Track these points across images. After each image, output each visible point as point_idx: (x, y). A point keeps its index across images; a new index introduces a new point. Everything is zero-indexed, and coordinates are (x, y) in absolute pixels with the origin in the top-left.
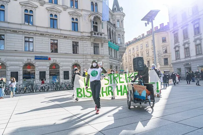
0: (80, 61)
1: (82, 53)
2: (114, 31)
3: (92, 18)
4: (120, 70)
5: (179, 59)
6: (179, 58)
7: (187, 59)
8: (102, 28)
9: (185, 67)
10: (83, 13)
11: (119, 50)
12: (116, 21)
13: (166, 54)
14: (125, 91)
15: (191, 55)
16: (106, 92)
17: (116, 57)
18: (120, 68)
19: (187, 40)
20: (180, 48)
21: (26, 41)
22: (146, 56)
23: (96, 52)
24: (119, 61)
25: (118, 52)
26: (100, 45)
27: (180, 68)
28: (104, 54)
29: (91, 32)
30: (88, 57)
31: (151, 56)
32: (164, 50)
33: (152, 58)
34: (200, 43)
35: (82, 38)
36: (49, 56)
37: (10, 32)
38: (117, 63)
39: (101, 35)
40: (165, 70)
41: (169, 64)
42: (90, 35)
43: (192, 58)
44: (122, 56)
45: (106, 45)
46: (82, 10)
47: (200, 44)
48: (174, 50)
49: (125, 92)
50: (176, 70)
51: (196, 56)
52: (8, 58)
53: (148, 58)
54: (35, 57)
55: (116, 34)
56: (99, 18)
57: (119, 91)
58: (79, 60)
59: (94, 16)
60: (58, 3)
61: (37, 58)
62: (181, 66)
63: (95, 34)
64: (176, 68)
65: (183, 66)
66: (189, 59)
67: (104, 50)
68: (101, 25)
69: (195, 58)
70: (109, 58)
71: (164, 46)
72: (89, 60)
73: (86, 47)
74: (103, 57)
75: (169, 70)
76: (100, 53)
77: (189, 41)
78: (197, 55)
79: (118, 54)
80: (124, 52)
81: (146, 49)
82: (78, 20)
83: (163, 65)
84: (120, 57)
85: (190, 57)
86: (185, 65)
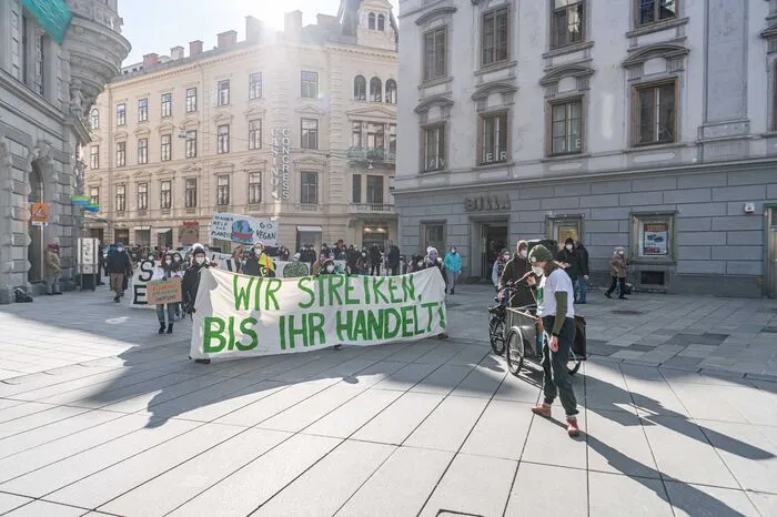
4: (64, 194)
6: (443, 165)
7: (485, 176)
9: (471, 218)
11: (69, 44)
13: (313, 151)
14: (360, 328)
15: (517, 156)
16: (303, 331)
18: (65, 184)
19: (502, 74)
22: (213, 148)
24: (61, 122)
27: (443, 222)
32: (305, 133)
34: (577, 93)
38: (48, 137)
40: (300, 229)
41: (320, 199)
43: (519, 173)
47: (577, 101)
49: (360, 332)
51: (542, 161)
53: (223, 159)
57: (344, 327)
62: (445, 209)
65: (459, 209)
66: (501, 174)
69: (537, 171)
71: (308, 116)
75: (319, 229)
77: (511, 78)
78: (553, 155)
79: (57, 70)
81: (214, 113)
83: (294, 205)
84: (72, 97)
85: (509, 163)
86: (476, 205)
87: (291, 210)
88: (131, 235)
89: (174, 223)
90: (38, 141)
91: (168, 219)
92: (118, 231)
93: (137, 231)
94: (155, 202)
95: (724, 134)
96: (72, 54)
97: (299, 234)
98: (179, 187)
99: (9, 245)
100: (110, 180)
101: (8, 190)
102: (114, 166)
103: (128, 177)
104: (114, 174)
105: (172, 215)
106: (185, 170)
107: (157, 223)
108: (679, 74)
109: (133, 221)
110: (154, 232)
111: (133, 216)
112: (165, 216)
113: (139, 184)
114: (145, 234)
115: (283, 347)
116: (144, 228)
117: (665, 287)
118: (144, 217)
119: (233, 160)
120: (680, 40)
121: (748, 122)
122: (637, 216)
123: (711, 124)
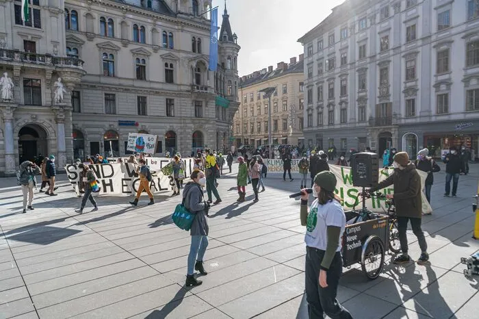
0: (176, 127)
1: (179, 115)
2: (223, 76)
3: (194, 64)
5: (311, 126)
7: (319, 128)
8: (208, 79)
10: (182, 55)
12: (226, 58)
17: (224, 119)
21: (106, 99)
23: (198, 114)
24: (227, 123)
25: (227, 109)
26: (204, 104)
28: (210, 116)
29: (192, 86)
30: (187, 121)
33: (283, 115)
35: (179, 94)
36: (136, 120)
37: (86, 87)
38: (226, 127)
39: (206, 89)
42: (190, 88)
44: (233, 115)
45: (212, 104)
46: (179, 51)
52: (86, 123)
54: (119, 121)
55: (226, 80)
56: (204, 64)
58: (175, 125)
59: (197, 60)
60: (147, 42)
61: (121, 124)
62: (312, 136)
63: (198, 88)
65: (314, 136)
66: (322, 128)
67: (210, 111)
68: (206, 74)
72: (188, 125)
73: (185, 107)
74: (207, 122)
76: (204, 115)
79: (227, 113)
80: (237, 110)
82: (174, 66)
83: (297, 130)
84: (230, 117)
85: (323, 125)
86: (317, 135)
87: (297, 132)
88: (249, 141)
89: (261, 137)
90: (224, 129)
92: (245, 140)
93: (250, 139)
94: (256, 129)
95: (352, 122)
96: (229, 109)
98: (263, 124)
105: (260, 134)
106: (264, 118)
107: (256, 137)
108: (347, 107)
110: (256, 140)
112: (258, 134)
113: (251, 123)
115: (374, 207)
116: (252, 139)
119: (278, 115)
120: (347, 100)
121: (355, 119)
122: (342, 139)
123: (351, 119)
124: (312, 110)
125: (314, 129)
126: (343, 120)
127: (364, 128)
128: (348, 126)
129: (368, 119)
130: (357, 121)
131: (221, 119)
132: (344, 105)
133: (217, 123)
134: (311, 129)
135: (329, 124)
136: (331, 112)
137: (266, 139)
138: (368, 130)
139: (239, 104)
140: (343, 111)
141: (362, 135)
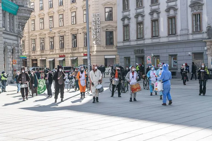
4: (18, 56)
5: (128, 40)
6: (129, 38)
7: (139, 42)
9: (136, 56)
11: (18, 14)
13: (111, 22)
15: (146, 37)
17: (12, 30)
18: (18, 53)
19: (141, 10)
20: (131, 21)
22: (70, 22)
25: (15, 17)
27: (129, 57)
31: (80, 25)
32: (107, 14)
33: (84, 28)
38: (14, 42)
40: (106, 57)
43: (146, 42)
44: (23, 26)
47: (157, 20)
48: (121, 22)
50: (123, 60)
51: (151, 39)
53: (74, 27)
62: (130, 53)
64: (123, 57)
65: (133, 53)
66: (141, 42)
70: (4, 33)
71: (107, 6)
75: (114, 57)
77: (143, 12)
80: (27, 18)
81: (70, 7)
83: (103, 46)
84: (19, 28)
85: (144, 39)
86: (136, 52)
87: (102, 49)
88: (38, 62)
89: (55, 56)
90: (13, 44)
91: (52, 54)
92: (33, 60)
93: (40, 60)
94: (47, 46)
95: (184, 33)
96: (19, 16)
97: (106, 59)
98: (57, 40)
99: (9, 70)
100: (29, 37)
101: (8, 58)
102: (30, 31)
103: (36, 36)
104: (31, 34)
105: (54, 53)
106: (59, 32)
107: (49, 57)
108: (176, 15)
109: (38, 55)
110: (48, 60)
111: (39, 53)
112: (51, 53)
114: (44, 61)
116: (43, 59)
117: (176, 76)
118: (43, 54)
119: (78, 28)
120: (176, 5)
121: (188, 30)
122: (171, 56)
123: (182, 30)
124: (129, 19)
125: (133, 43)
126: (172, 31)
127: (201, 41)
128: (179, 39)
129: (205, 29)
130: (190, 32)
131: (8, 30)
132: (172, 12)
133: (4, 35)
134: (127, 43)
135: (153, 37)
136: (155, 22)
137: (62, 59)
138: (205, 42)
139: (31, 11)
140: (172, 20)
141: (197, 50)
